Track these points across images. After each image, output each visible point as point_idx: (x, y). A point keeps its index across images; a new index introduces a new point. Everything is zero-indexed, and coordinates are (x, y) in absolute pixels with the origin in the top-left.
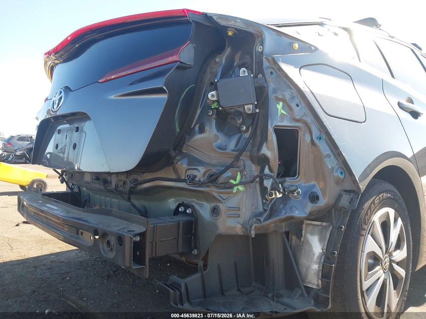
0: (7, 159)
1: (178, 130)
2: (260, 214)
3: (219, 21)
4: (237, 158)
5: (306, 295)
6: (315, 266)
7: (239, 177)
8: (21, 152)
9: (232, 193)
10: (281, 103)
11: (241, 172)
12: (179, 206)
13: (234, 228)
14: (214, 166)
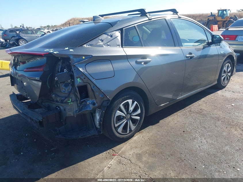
0: (6, 46)
1: (49, 87)
2: (77, 111)
3: (55, 55)
4: (69, 95)
5: (96, 130)
6: (98, 122)
7: (70, 100)
8: (13, 42)
9: (69, 104)
10: (79, 79)
11: (71, 98)
12: (57, 107)
13: (71, 114)
14: (63, 97)
